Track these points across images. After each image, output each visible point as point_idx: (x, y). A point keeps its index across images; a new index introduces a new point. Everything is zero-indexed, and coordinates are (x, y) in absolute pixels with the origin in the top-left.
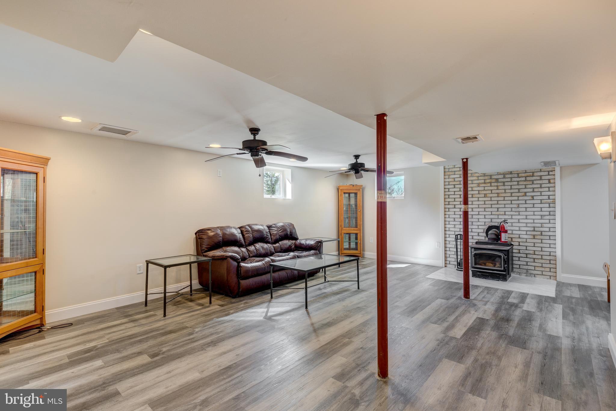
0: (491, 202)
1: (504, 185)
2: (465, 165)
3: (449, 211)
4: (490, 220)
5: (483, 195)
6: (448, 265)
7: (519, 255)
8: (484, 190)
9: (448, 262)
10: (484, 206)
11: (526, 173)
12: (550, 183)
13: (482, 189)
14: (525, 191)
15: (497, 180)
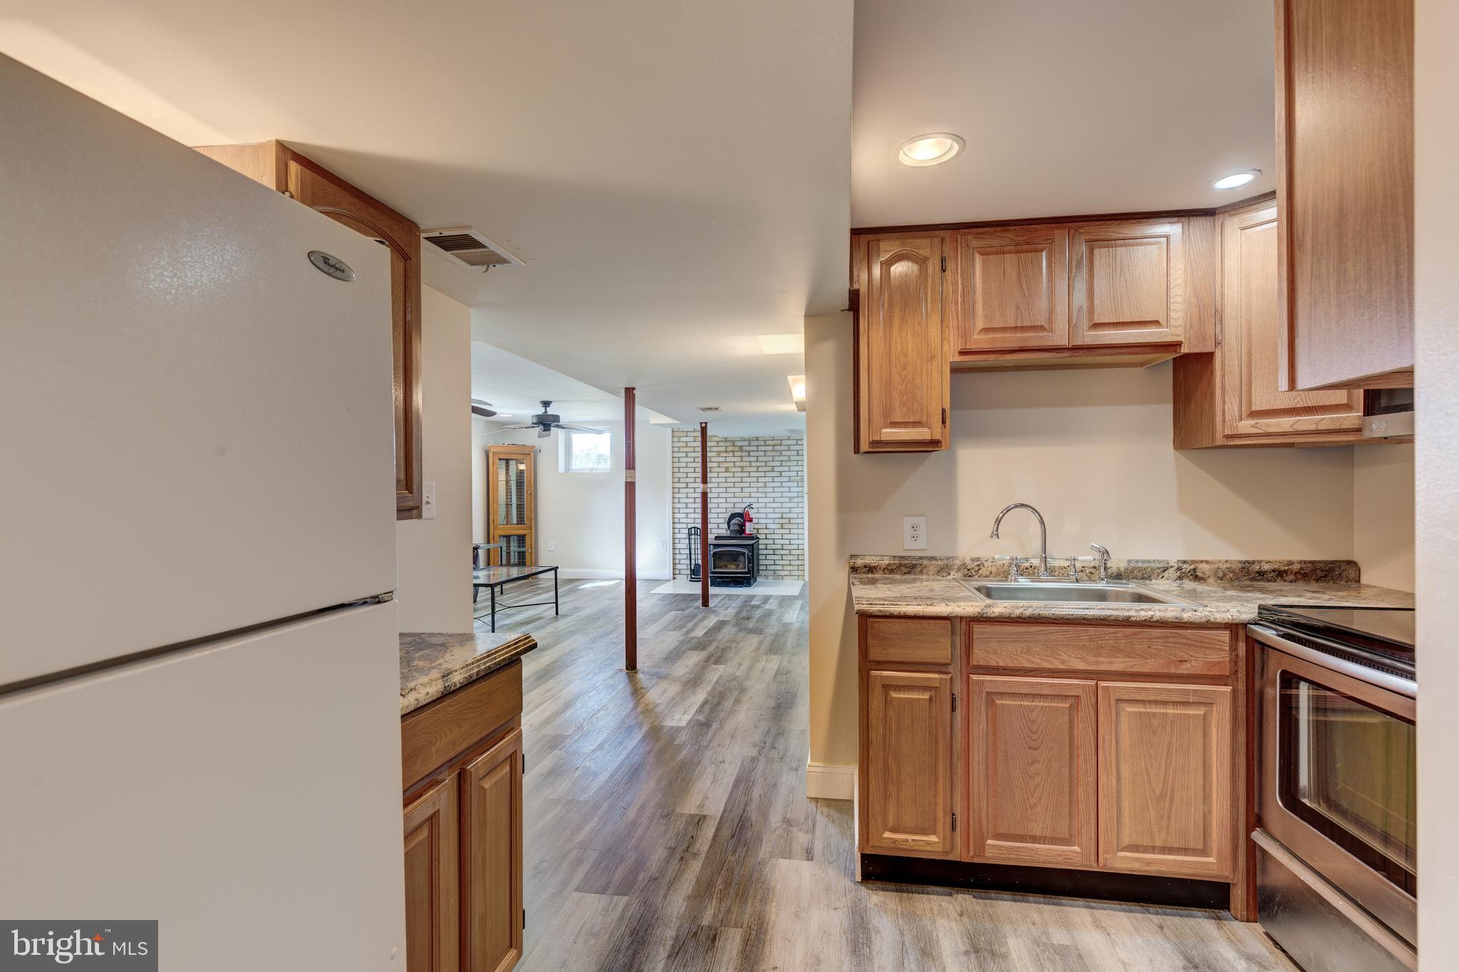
0: (733, 480)
1: (749, 456)
2: (704, 430)
3: (679, 493)
4: (732, 505)
5: (724, 470)
6: (677, 576)
7: (766, 552)
8: (726, 461)
9: (677, 572)
10: (726, 485)
11: (773, 440)
12: (798, 455)
13: (723, 459)
14: (773, 464)
15: (741, 447)
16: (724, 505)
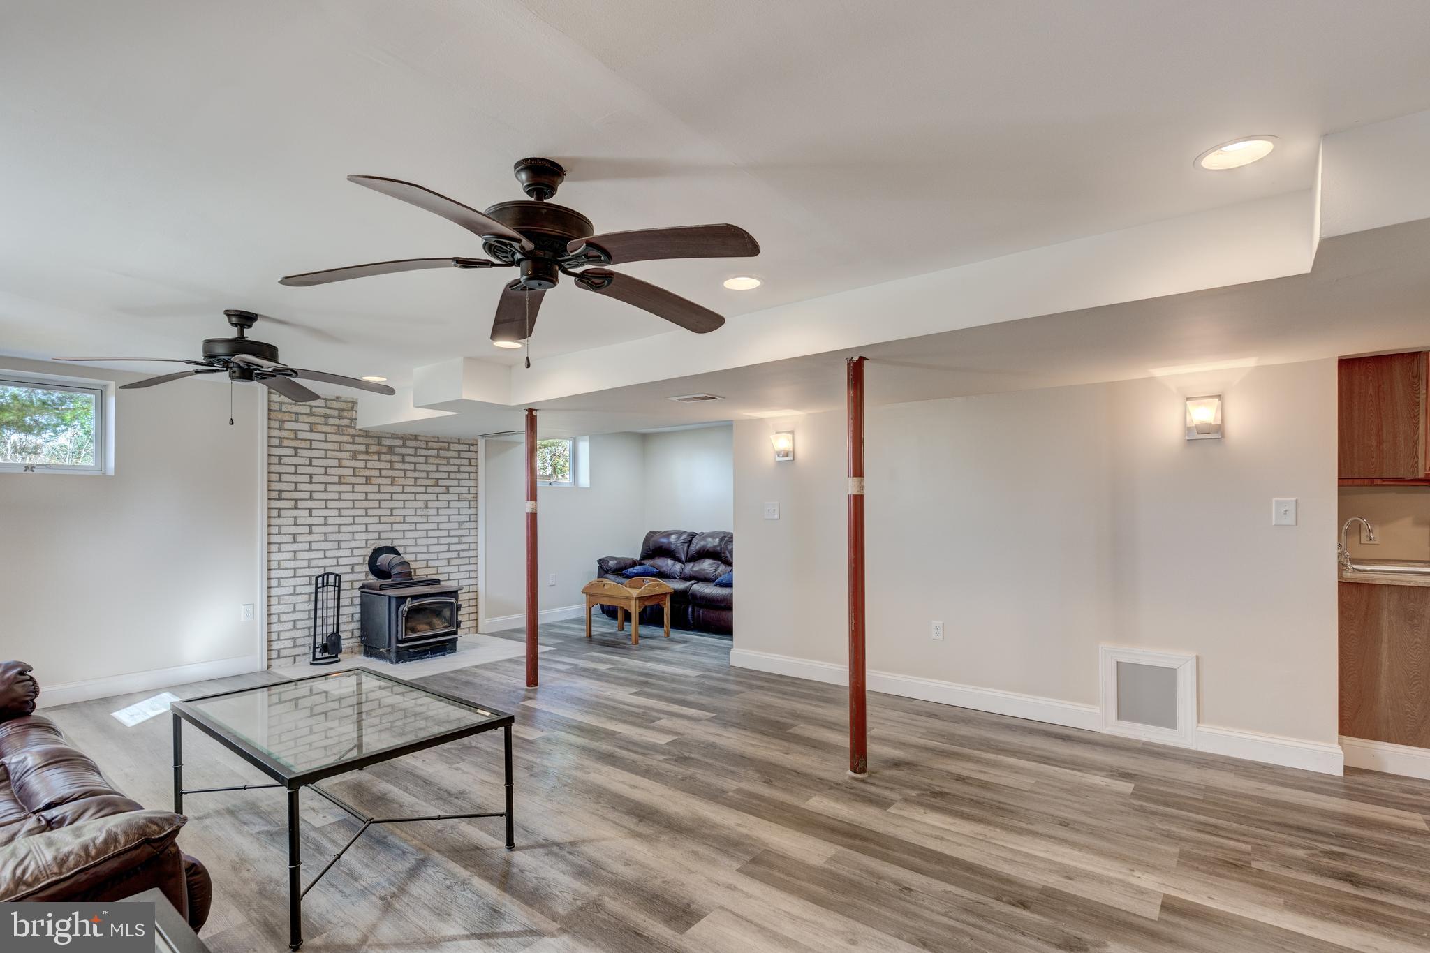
0: (378, 496)
1: (403, 462)
3: (279, 516)
4: (376, 536)
5: (363, 480)
8: (366, 468)
9: (274, 654)
10: (366, 504)
11: (438, 442)
12: (470, 465)
13: (362, 464)
14: (437, 475)
15: (391, 448)
16: (364, 536)
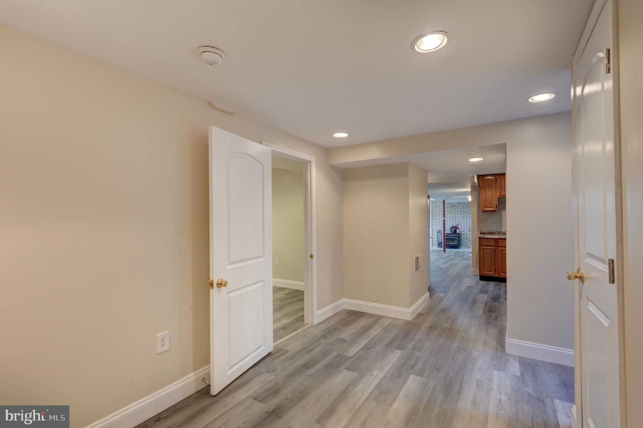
1: (458, 208)
2: (444, 202)
4: (452, 224)
5: (450, 213)
6: (433, 246)
7: (464, 239)
9: (433, 244)
10: (451, 218)
13: (449, 209)
14: (466, 211)
15: (455, 206)
16: (449, 224)
